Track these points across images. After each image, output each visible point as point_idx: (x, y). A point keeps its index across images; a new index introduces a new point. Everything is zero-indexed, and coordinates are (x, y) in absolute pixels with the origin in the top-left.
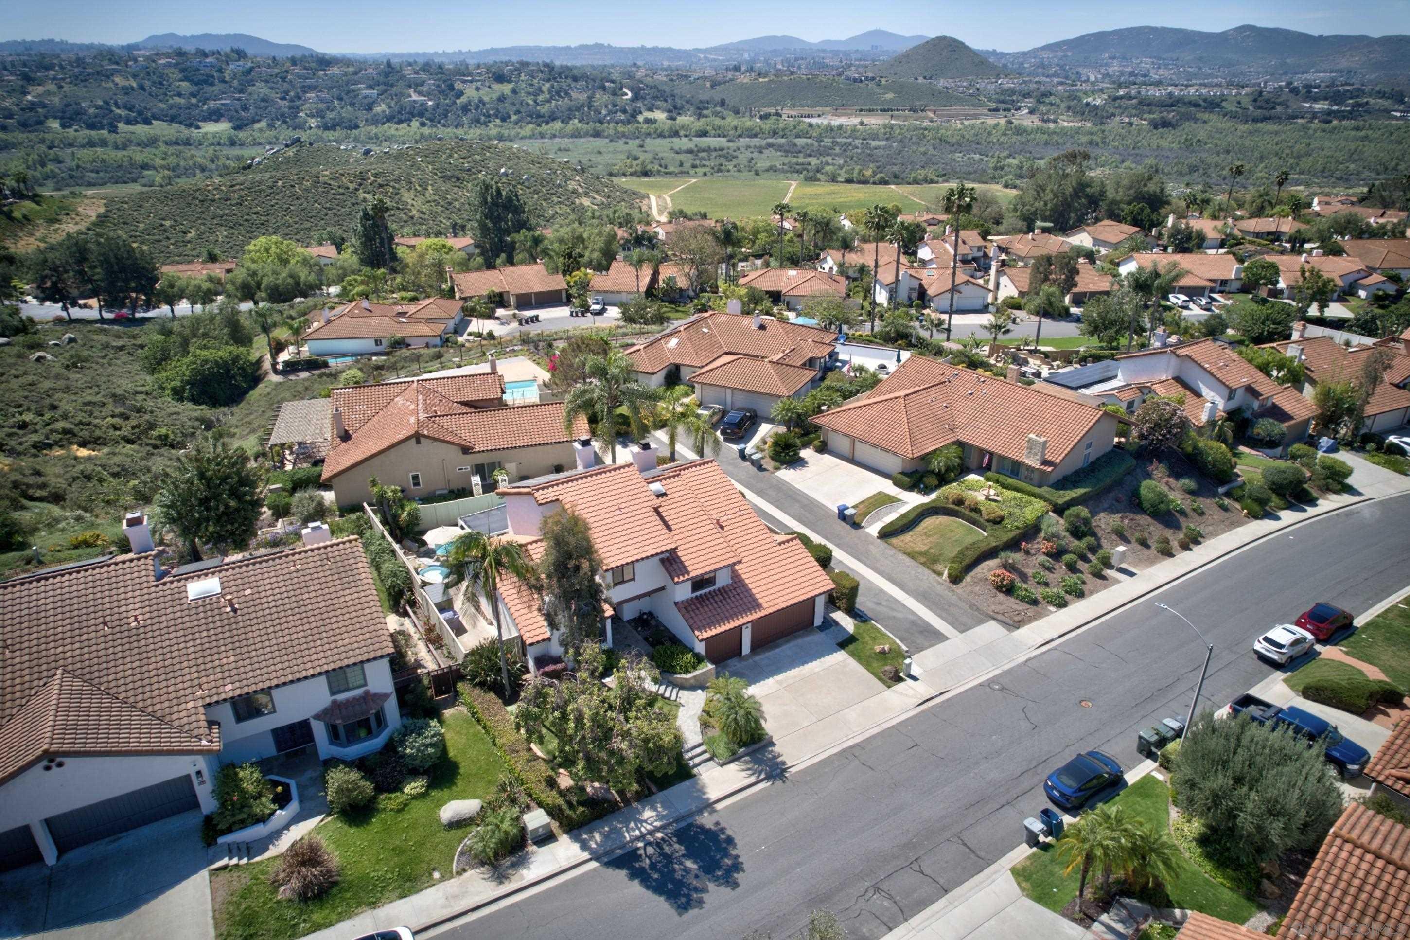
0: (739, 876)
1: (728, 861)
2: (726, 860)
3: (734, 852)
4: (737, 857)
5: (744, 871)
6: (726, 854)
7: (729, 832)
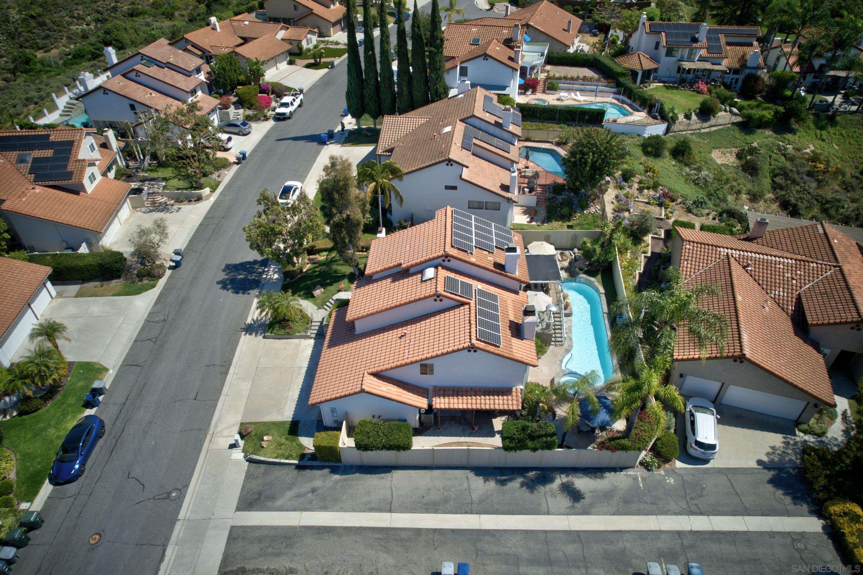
0: (220, 286)
1: (230, 287)
3: (230, 291)
5: (220, 289)
6: (232, 288)
7: (240, 295)
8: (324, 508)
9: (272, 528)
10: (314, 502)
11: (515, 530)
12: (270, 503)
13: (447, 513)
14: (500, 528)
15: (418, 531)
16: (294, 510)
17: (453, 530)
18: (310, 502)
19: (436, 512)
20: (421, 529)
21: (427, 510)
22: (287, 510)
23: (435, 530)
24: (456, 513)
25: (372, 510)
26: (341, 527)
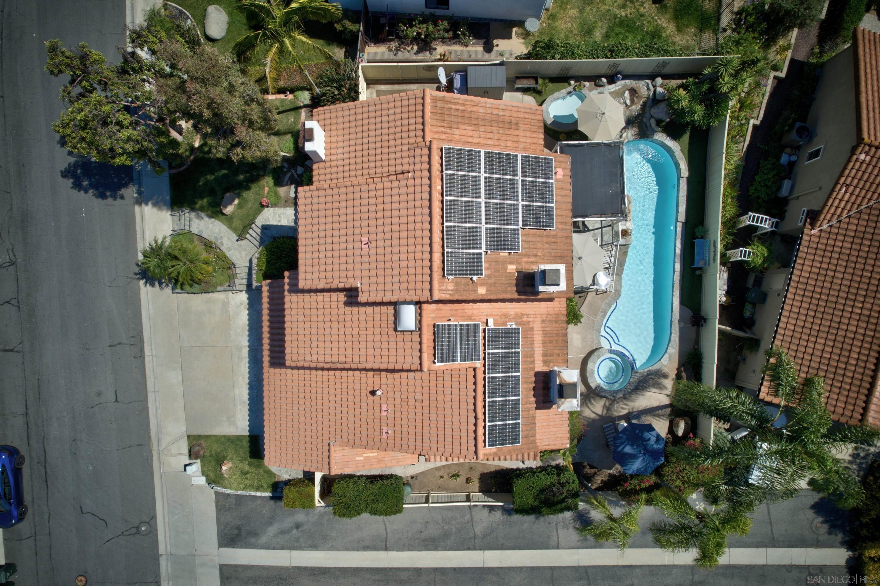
0: (70, 182)
1: (85, 183)
2: (87, 183)
4: (86, 192)
5: (72, 188)
7: (111, 201)
8: (314, 547)
9: (263, 568)
10: (302, 540)
11: (520, 567)
12: (253, 540)
13: (448, 550)
14: (505, 566)
15: (418, 571)
16: (282, 548)
17: (455, 569)
18: (297, 540)
19: (436, 549)
20: (421, 569)
21: (426, 548)
22: (274, 549)
23: (435, 570)
24: (458, 549)
25: (366, 548)
26: (335, 568)
